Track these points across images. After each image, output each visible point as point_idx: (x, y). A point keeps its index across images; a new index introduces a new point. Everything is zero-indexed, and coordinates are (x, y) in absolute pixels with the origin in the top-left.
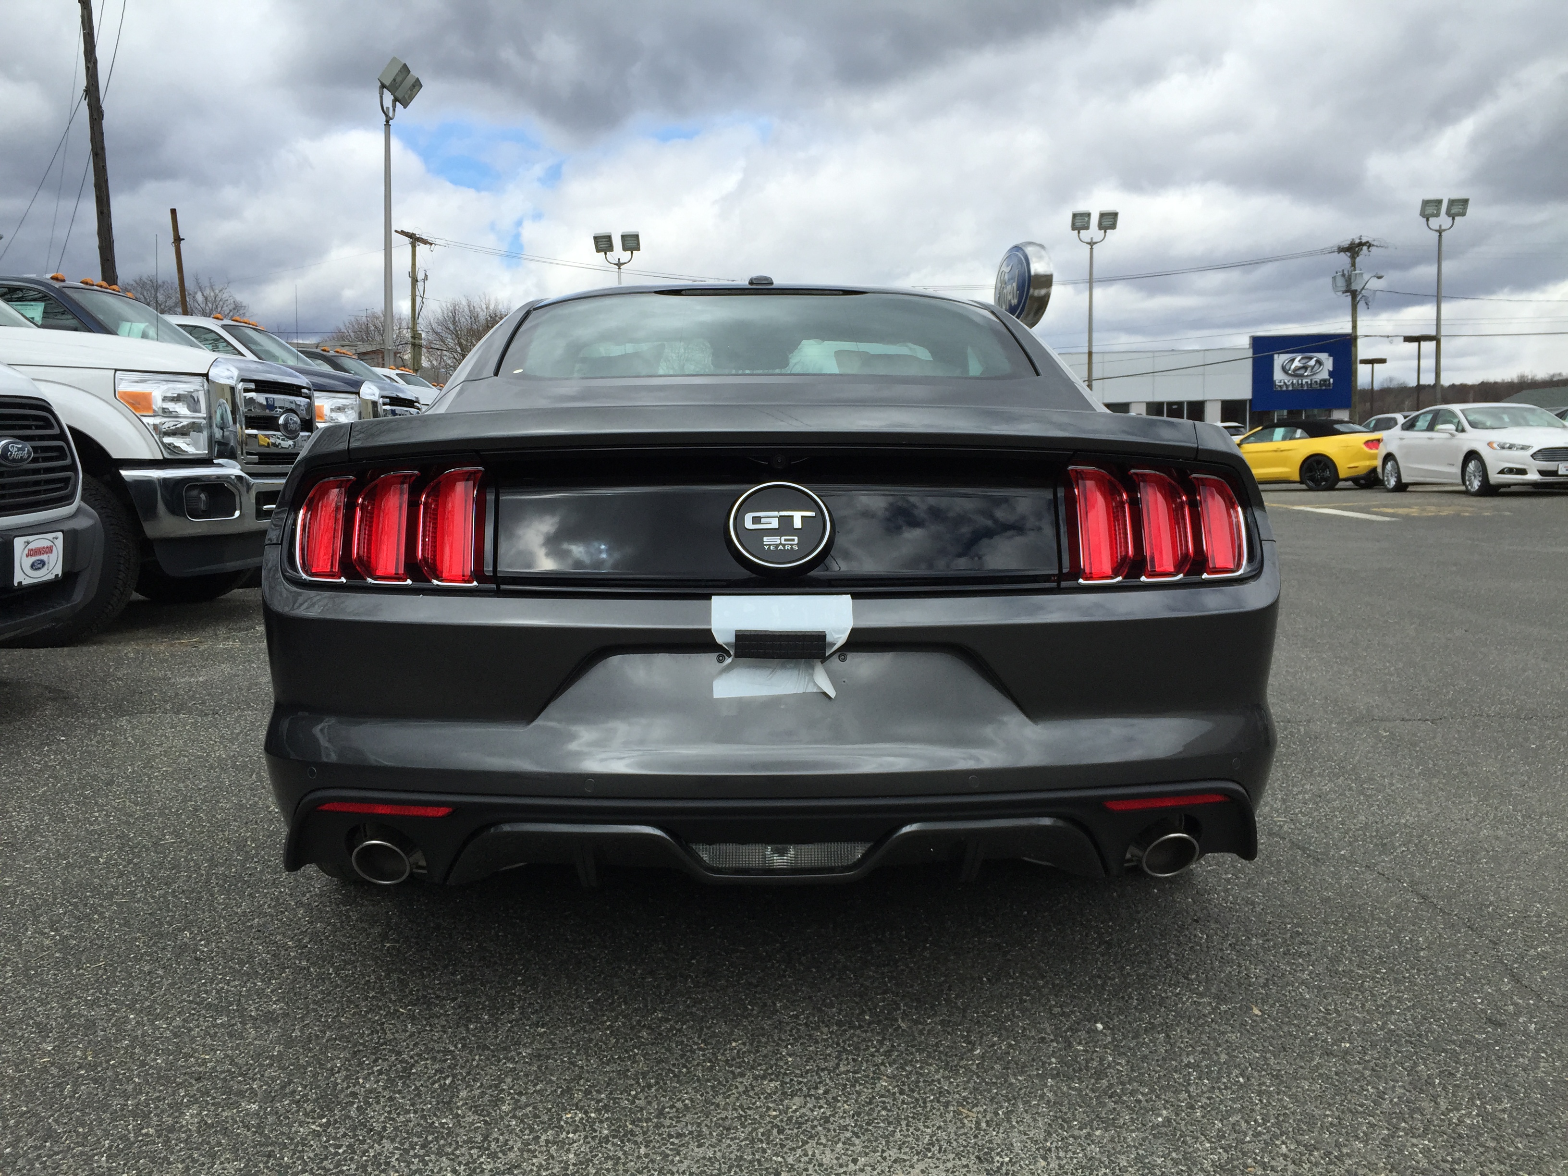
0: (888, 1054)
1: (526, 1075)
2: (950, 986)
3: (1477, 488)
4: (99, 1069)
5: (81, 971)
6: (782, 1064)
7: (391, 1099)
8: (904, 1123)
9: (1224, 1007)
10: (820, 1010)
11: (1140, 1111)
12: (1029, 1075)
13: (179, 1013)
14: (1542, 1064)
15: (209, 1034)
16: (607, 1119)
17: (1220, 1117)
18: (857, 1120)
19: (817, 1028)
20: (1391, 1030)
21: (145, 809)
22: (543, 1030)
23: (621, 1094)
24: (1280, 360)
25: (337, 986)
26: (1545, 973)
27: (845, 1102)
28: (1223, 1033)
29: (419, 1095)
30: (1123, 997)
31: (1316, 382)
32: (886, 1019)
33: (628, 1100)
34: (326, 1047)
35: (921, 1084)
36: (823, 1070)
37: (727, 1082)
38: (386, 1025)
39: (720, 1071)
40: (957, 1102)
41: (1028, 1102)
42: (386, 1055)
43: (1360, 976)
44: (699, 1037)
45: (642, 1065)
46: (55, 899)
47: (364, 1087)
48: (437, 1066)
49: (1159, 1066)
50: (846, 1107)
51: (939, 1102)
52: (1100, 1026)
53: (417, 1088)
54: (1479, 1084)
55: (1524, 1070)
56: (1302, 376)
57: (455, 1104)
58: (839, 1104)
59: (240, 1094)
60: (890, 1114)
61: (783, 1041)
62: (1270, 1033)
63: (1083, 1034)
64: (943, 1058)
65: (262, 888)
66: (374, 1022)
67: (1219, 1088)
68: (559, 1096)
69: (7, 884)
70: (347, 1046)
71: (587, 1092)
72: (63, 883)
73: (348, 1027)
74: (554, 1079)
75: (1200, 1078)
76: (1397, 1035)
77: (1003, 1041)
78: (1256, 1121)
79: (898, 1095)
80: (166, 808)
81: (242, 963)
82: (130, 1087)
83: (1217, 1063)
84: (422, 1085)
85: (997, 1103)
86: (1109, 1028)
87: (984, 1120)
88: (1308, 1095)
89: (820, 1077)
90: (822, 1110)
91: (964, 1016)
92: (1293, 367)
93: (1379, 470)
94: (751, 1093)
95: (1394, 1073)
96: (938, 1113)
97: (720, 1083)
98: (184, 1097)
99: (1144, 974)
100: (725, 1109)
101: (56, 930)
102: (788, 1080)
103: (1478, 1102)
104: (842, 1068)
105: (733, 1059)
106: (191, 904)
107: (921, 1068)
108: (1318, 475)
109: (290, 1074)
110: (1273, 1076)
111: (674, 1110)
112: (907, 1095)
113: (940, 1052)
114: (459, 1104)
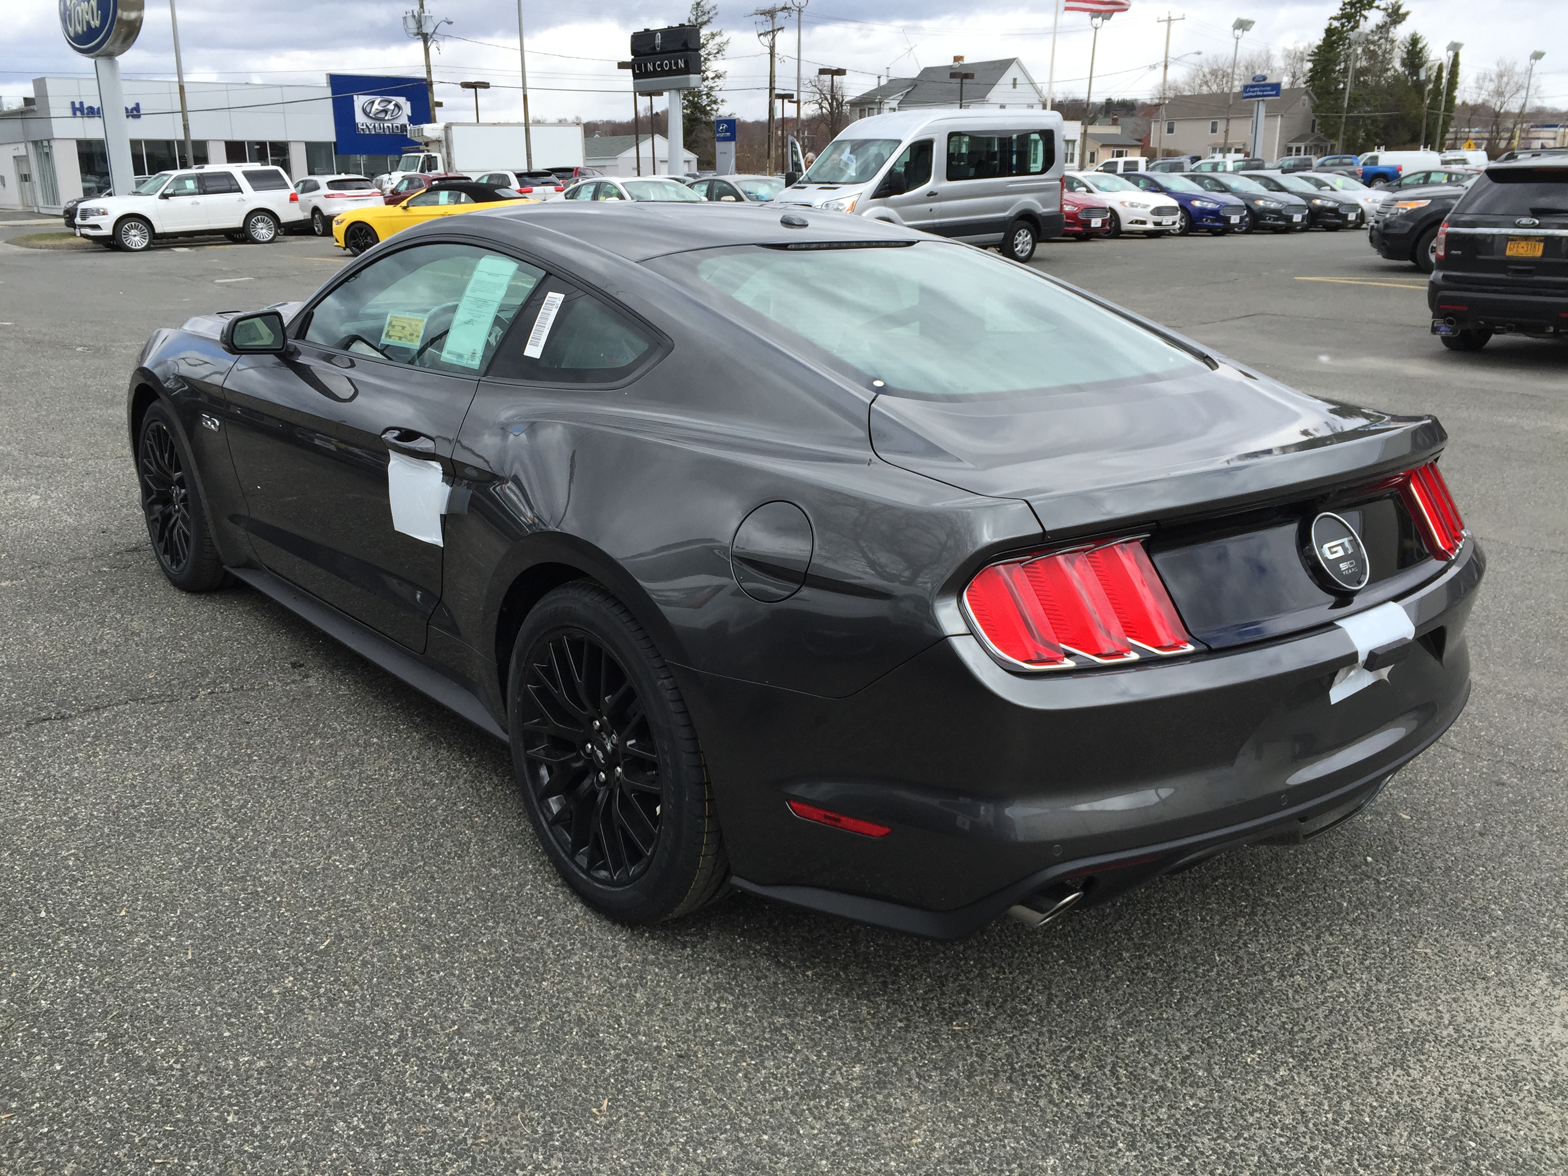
8: (1408, 973)
23: (1239, 1028)
24: (360, 101)
31: (396, 126)
35: (1364, 942)
50: (1363, 976)
56: (383, 120)
58: (1356, 976)
63: (1365, 868)
90: (1357, 985)
92: (373, 110)
96: (1409, 958)
102: (1300, 972)
105: (1240, 970)
112: (1373, 953)
113: (1329, 913)
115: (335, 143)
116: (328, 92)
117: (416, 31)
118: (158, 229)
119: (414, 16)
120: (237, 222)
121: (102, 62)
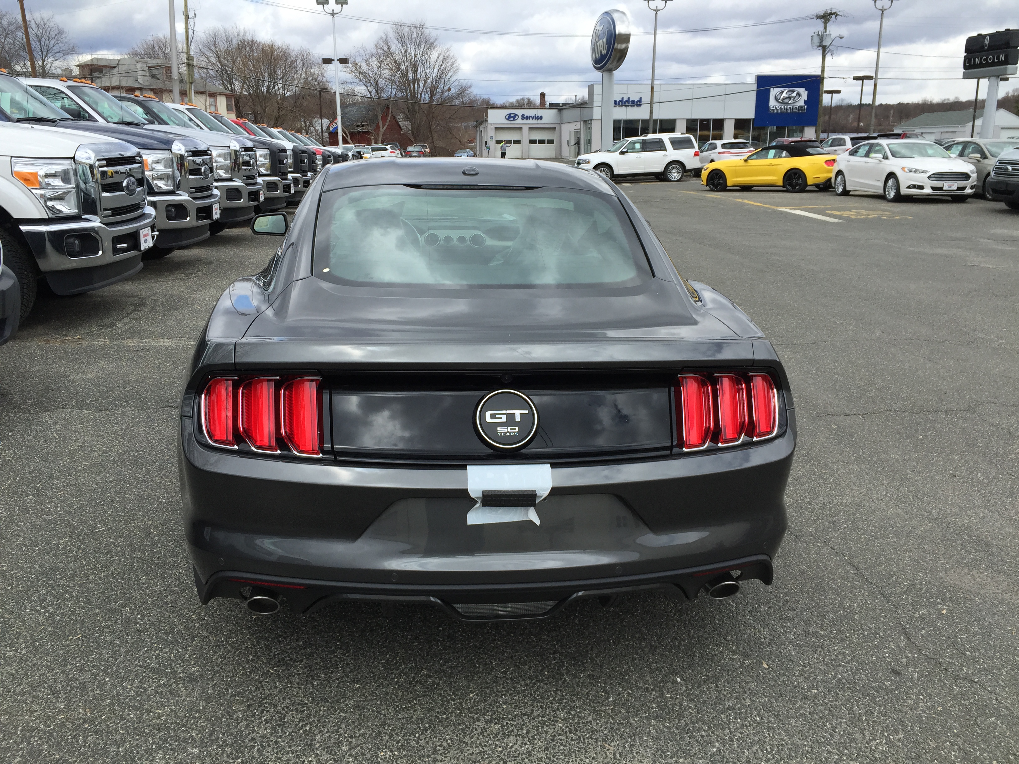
0: (560, 701)
1: (353, 722)
2: (592, 647)
3: (892, 197)
4: (97, 723)
5: (68, 642)
6: (500, 711)
7: (276, 743)
8: (573, 755)
9: (747, 662)
10: (518, 667)
11: (705, 744)
12: (641, 717)
13: (136, 675)
14: (921, 704)
15: (158, 692)
16: (405, 755)
17: (747, 747)
18: (547, 754)
19: (518, 683)
20: (840, 679)
21: (80, 500)
22: (358, 686)
23: (410, 736)
24: (774, 92)
25: (229, 651)
26: (924, 631)
27: (539, 740)
28: (747, 683)
29: (292, 739)
30: (690, 655)
31: (796, 108)
32: (558, 674)
33: (414, 740)
34: (231, 702)
35: (581, 725)
36: (524, 715)
37: (470, 725)
38: (263, 683)
39: (465, 717)
40: (602, 738)
41: (642, 738)
42: (267, 707)
43: (822, 636)
44: (450, 690)
45: (419, 714)
46: (38, 581)
47: (259, 733)
48: (299, 716)
49: (712, 709)
50: (540, 743)
51: (592, 738)
52: (679, 680)
53: (290, 734)
54: (886, 720)
55: (911, 709)
56: (787, 103)
57: (315, 745)
58: (536, 742)
59: (185, 740)
60: (565, 748)
61: (499, 692)
62: (772, 683)
63: (669, 684)
64: (592, 704)
65: (167, 569)
66: (256, 681)
67: (746, 726)
68: (374, 739)
69: (4, 569)
70: (243, 701)
71: (391, 735)
72: (40, 567)
73: (241, 685)
74: (370, 725)
75: (735, 718)
76: (843, 683)
77: (625, 690)
78: (767, 750)
79: (568, 733)
80: (93, 500)
81: (167, 633)
82: (118, 737)
83: (744, 706)
84: (293, 732)
85: (624, 739)
86: (684, 680)
87: (618, 752)
88: (795, 730)
89: (523, 721)
90: (527, 746)
91: (602, 672)
92: (782, 97)
93: (833, 181)
94: (485, 734)
95: (841, 713)
96: (592, 747)
97: (466, 726)
98: (152, 744)
99: (702, 636)
100: (471, 747)
101: (44, 608)
102: (505, 724)
103: (886, 734)
104: (535, 713)
105: (472, 707)
106: (125, 584)
107: (580, 712)
108: (794, 182)
109: (213, 725)
110: (775, 716)
111: (442, 748)
112: (574, 734)
113: (590, 700)
114: (317, 746)
115: (753, 119)
116: (755, 87)
117: (818, 44)
118: (616, 172)
119: (819, 35)
120: (660, 168)
121: (606, 75)
